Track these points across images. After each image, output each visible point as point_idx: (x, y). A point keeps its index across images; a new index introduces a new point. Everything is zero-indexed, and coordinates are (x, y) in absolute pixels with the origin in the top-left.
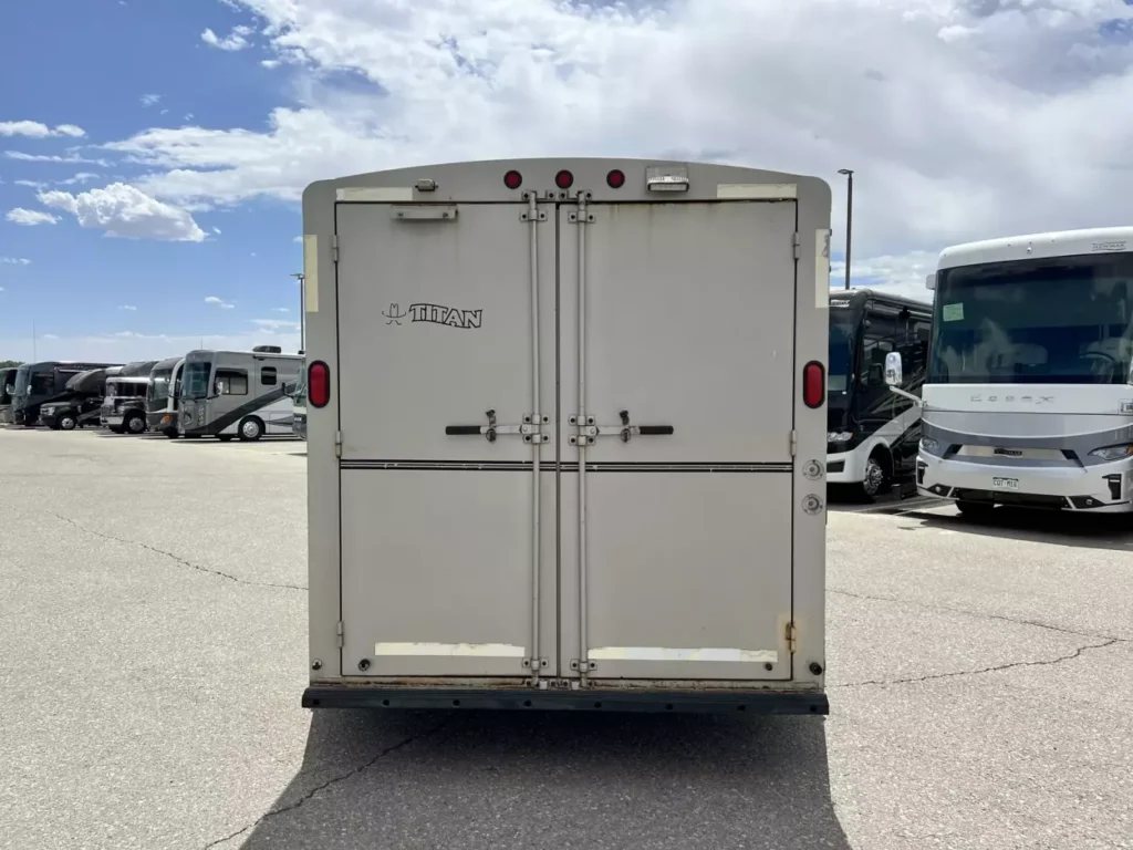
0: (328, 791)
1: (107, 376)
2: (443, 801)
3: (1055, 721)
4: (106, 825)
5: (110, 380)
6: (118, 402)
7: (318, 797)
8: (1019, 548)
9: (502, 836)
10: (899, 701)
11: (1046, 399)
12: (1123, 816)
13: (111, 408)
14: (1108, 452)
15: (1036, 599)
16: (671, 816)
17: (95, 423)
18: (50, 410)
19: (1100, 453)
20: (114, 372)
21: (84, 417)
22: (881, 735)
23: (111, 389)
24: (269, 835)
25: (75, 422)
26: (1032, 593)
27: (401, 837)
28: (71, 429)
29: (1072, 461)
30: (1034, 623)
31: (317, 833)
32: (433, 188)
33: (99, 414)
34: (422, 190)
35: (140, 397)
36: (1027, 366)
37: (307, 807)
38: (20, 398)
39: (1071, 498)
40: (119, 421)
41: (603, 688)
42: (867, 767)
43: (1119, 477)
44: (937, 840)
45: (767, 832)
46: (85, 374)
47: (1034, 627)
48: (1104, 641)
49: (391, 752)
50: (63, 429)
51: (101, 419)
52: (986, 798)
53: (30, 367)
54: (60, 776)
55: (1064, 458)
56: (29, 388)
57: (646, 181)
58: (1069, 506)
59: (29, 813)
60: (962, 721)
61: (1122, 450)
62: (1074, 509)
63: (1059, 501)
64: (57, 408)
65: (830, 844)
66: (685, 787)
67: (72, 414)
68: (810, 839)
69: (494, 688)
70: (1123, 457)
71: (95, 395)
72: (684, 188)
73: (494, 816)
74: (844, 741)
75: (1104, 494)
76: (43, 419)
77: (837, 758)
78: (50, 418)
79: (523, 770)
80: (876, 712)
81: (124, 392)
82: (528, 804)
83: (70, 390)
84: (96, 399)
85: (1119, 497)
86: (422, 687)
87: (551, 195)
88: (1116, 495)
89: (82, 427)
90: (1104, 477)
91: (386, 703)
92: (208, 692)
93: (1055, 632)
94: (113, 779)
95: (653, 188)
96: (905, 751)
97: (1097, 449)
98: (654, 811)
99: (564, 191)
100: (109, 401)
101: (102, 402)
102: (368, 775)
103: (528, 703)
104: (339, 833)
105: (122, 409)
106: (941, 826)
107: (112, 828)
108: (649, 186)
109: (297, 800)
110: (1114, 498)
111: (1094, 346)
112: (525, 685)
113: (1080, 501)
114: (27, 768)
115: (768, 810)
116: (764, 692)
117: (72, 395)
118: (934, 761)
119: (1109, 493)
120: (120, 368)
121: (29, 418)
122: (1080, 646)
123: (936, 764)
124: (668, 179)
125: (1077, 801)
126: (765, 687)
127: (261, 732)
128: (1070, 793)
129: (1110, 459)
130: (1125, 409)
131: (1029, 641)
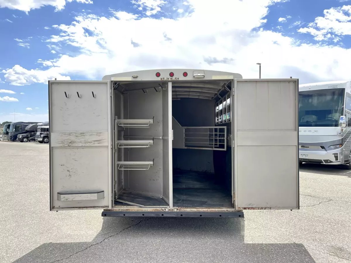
0: (109, 239)
1: (38, 126)
2: (140, 241)
3: (309, 221)
4: (49, 248)
5: (38, 127)
6: (41, 134)
7: (106, 240)
8: (308, 175)
9: (155, 250)
10: (267, 216)
11: (315, 131)
12: (324, 245)
13: (39, 135)
14: (334, 147)
15: (310, 189)
16: (201, 245)
17: (34, 140)
18: (20, 136)
19: (332, 147)
20: (39, 125)
21: (31, 138)
22: (261, 225)
23: (39, 130)
24: (93, 250)
25: (28, 140)
26: (309, 187)
27: (129, 250)
28: (27, 142)
29: (323, 149)
30: (309, 196)
31: (106, 249)
32: (137, 77)
33: (35, 137)
34: (134, 78)
35: (47, 132)
36: (310, 121)
37: (103, 243)
38: (11, 133)
39: (324, 160)
40: (41, 139)
41: (183, 211)
42: (256, 233)
43: (337, 154)
44: (272, 250)
45: (227, 248)
46: (31, 125)
47: (308, 196)
48: (327, 200)
49: (126, 229)
50: (24, 142)
51: (36, 139)
52: (287, 240)
53: (14, 123)
54: (36, 236)
55: (321, 149)
56: (14, 130)
57: (193, 75)
58: (323, 163)
59: (28, 245)
60: (284, 221)
61: (338, 146)
62: (324, 163)
63: (320, 161)
64: (22, 136)
65: (244, 251)
66: (205, 238)
67: (27, 137)
68: (238, 250)
69: (153, 211)
70: (338, 148)
71: (34, 132)
72: (203, 77)
73: (153, 245)
74: (250, 226)
75: (333, 159)
76: (18, 139)
77: (248, 231)
78: (20, 139)
79: (161, 234)
80: (260, 219)
81: (43, 131)
82: (163, 242)
83: (27, 130)
84: (34, 133)
85: (338, 160)
86: (134, 211)
87: (168, 79)
88: (337, 159)
89: (30, 141)
90: (333, 154)
91: (124, 215)
92: (74, 215)
93: (314, 198)
94: (50, 237)
95: (195, 77)
96: (267, 229)
97: (330, 146)
98: (197, 244)
99: (172, 78)
100: (38, 133)
101: (36, 134)
102: (119, 235)
103: (163, 215)
104: (112, 249)
105: (42, 136)
106: (274, 247)
107: (51, 248)
108: (194, 76)
109: (100, 241)
110: (336, 160)
111: (330, 116)
112: (162, 210)
113: (326, 161)
114: (26, 234)
115: (228, 244)
116: (227, 211)
117: (27, 132)
118: (274, 231)
119: (334, 159)
120: (42, 123)
121: (14, 139)
122: (320, 201)
123: (275, 232)
124: (199, 75)
125: (312, 241)
126: (227, 210)
127: (89, 225)
128: (310, 239)
129: (335, 149)
130: (338, 134)
131: (306, 200)
